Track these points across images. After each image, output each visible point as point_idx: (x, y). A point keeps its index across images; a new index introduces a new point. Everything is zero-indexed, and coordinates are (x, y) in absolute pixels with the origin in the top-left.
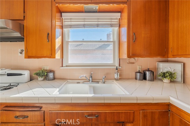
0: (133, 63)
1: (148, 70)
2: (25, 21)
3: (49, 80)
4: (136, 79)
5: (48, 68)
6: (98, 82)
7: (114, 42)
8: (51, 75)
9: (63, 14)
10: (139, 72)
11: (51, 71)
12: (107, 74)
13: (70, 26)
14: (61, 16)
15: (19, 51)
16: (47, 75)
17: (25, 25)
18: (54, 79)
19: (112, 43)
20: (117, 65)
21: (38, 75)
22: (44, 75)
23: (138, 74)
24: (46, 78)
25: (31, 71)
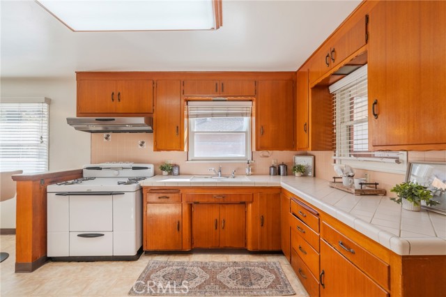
0: (268, 157)
1: (283, 164)
2: (154, 114)
3: (174, 175)
4: (270, 174)
5: (172, 162)
6: (228, 177)
7: (246, 132)
8: (176, 171)
9: (189, 103)
10: (273, 167)
11: (175, 165)
13: (197, 116)
14: (187, 104)
15: (140, 142)
16: (172, 170)
17: (154, 118)
18: (179, 174)
19: (245, 134)
20: (250, 158)
21: (163, 168)
22: (169, 169)
23: (272, 169)
24: (171, 173)
25: (155, 165)
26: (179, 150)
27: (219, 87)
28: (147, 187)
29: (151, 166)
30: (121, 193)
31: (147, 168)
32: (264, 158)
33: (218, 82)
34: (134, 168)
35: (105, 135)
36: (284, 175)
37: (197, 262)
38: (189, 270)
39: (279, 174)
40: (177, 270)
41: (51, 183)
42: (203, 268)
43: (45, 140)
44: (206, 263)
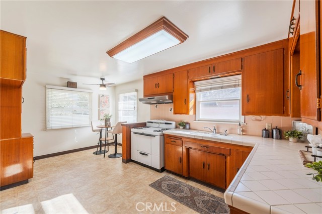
0: (260, 120)
1: (277, 128)
2: (174, 93)
3: (186, 129)
4: (262, 136)
5: (185, 121)
8: (187, 127)
9: (195, 83)
10: (265, 130)
11: (187, 123)
12: (232, 129)
13: (201, 91)
15: (170, 109)
16: (185, 125)
17: (174, 95)
18: (190, 129)
19: (238, 101)
20: (243, 121)
21: (180, 124)
22: (183, 125)
23: (264, 131)
24: (185, 128)
25: (176, 122)
26: (186, 114)
27: (212, 69)
28: (166, 135)
29: (174, 123)
30: (154, 136)
31: (171, 124)
32: (257, 122)
33: (211, 66)
34: (166, 123)
35: (155, 105)
36: (277, 138)
37: (189, 185)
38: (182, 187)
39: (272, 137)
40: (176, 185)
41: (133, 128)
42: (190, 190)
43: (136, 108)
44: (194, 188)
